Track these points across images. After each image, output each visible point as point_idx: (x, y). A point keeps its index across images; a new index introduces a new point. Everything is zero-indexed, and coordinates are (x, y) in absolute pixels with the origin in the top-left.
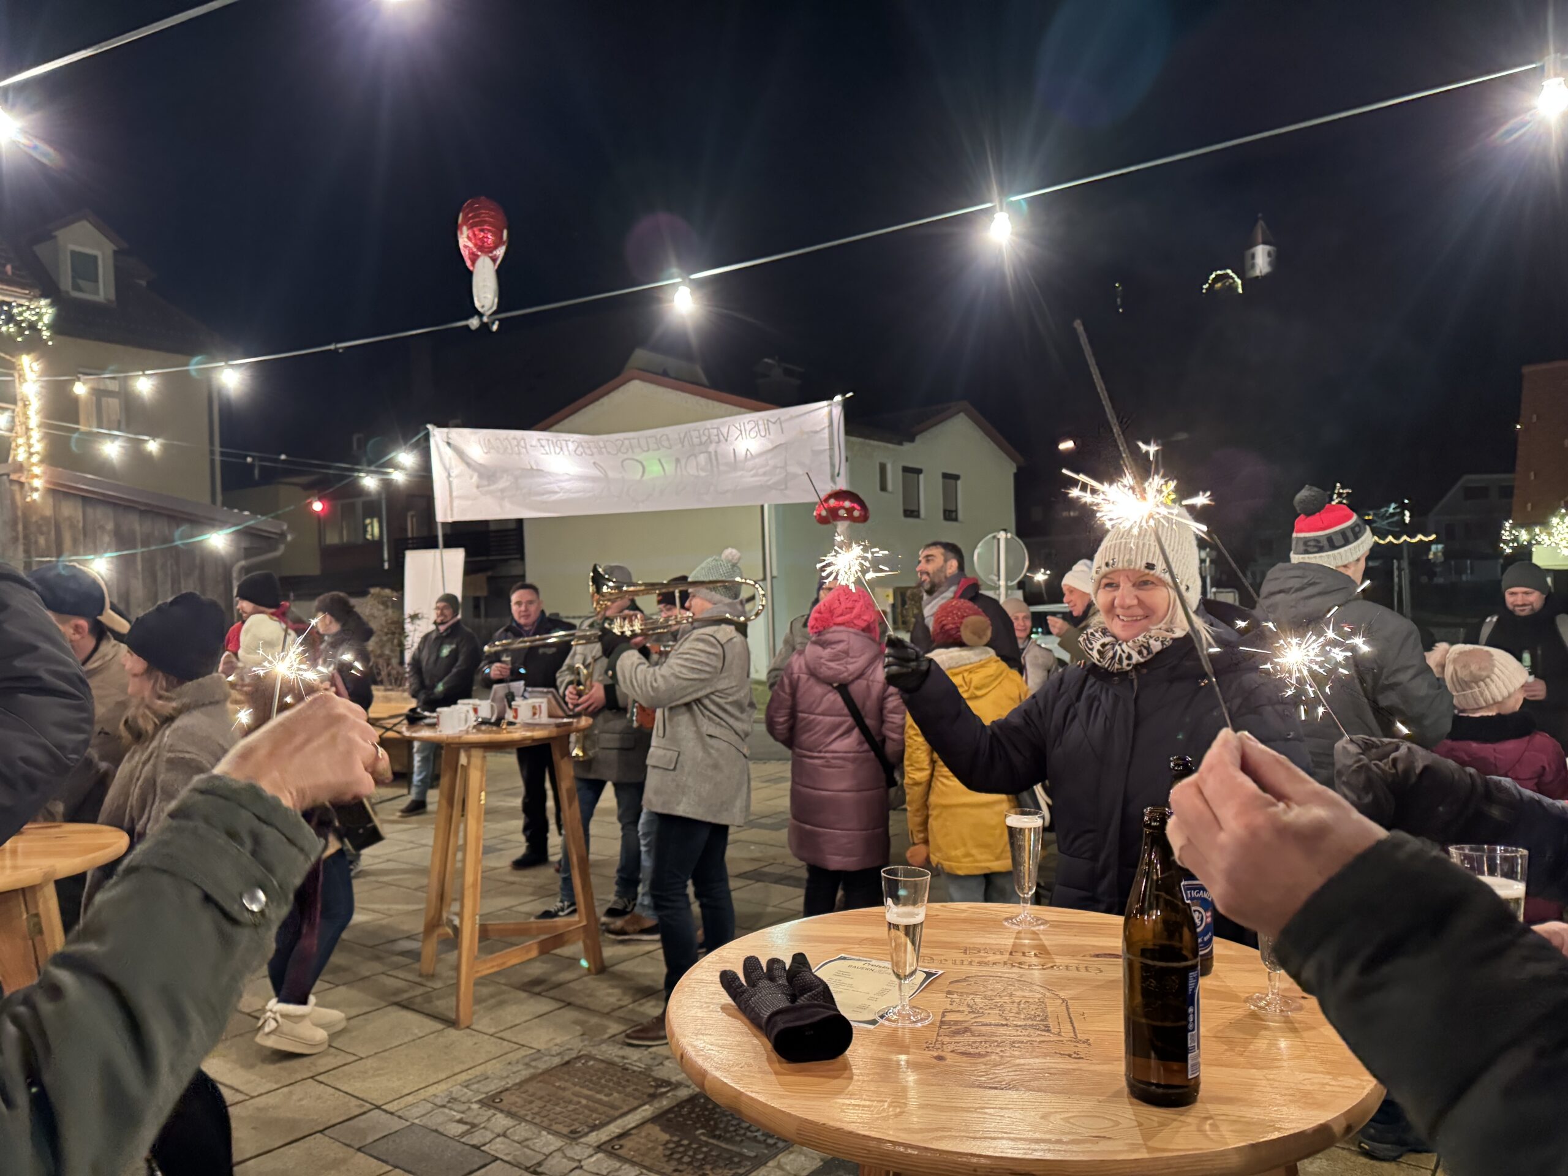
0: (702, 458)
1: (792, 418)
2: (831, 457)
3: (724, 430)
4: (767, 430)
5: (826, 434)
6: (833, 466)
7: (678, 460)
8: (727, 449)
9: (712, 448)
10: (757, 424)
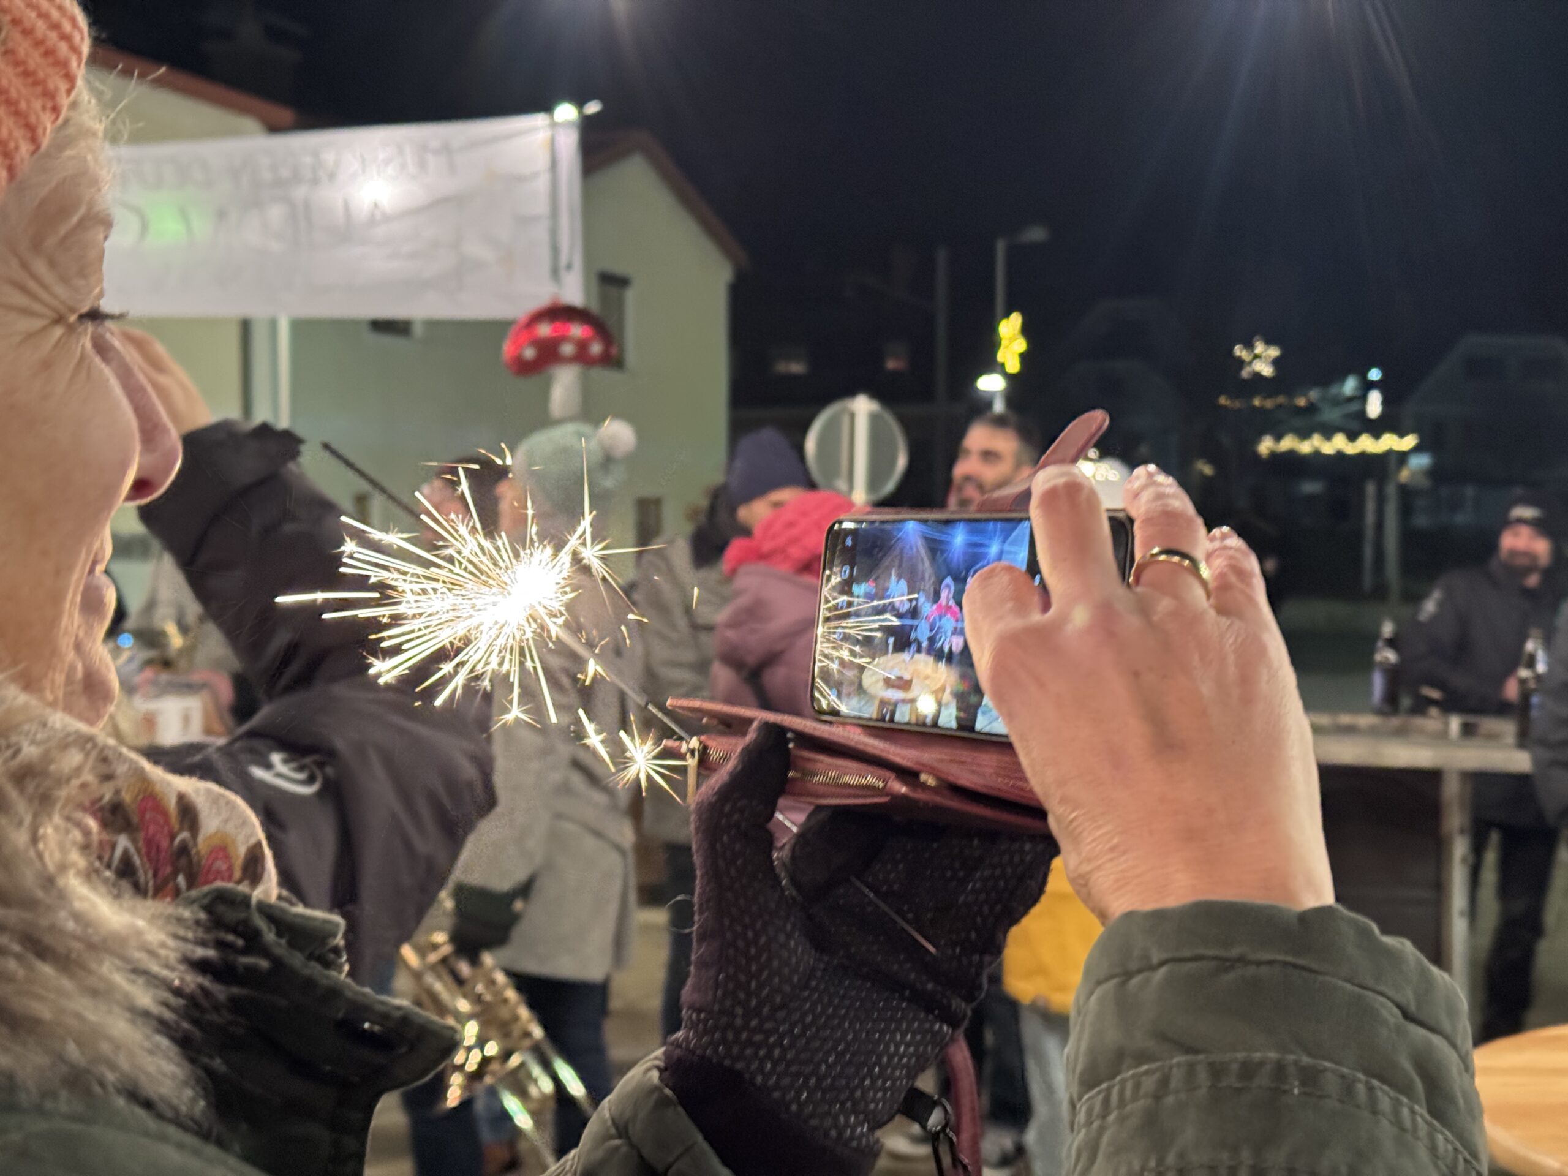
0: (276, 213)
1: (474, 144)
2: (554, 233)
3: (329, 157)
4: (422, 165)
5: (542, 184)
6: (555, 250)
7: (221, 214)
8: (332, 197)
9: (300, 192)
10: (400, 151)
